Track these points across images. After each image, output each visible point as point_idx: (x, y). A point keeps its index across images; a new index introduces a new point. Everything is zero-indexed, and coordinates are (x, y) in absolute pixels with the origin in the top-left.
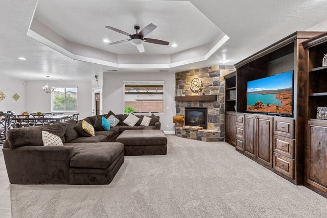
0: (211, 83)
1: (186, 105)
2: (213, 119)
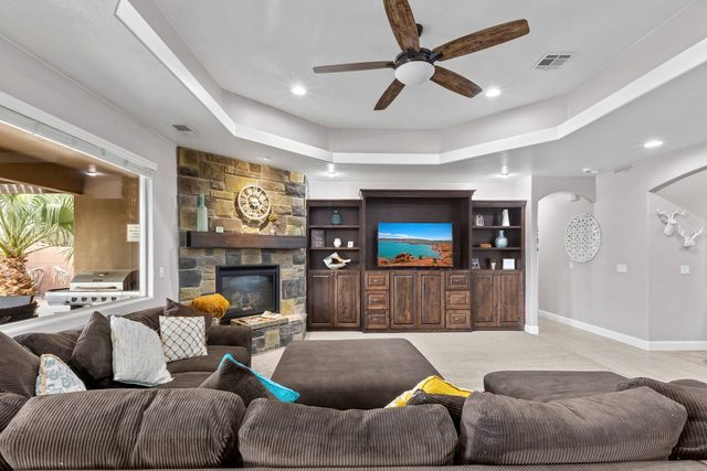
0: (289, 207)
1: (222, 258)
2: (293, 290)
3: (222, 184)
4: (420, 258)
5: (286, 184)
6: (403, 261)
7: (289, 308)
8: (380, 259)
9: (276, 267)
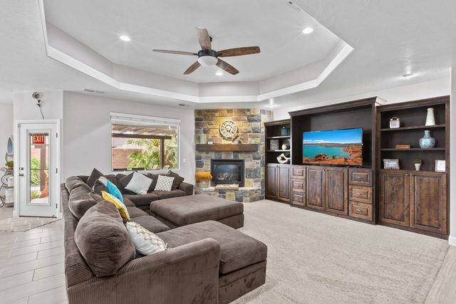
0: (250, 129)
1: (213, 156)
2: (252, 173)
3: (213, 122)
4: (334, 158)
5: (248, 116)
6: (320, 160)
7: (249, 183)
8: (304, 158)
9: (242, 161)
